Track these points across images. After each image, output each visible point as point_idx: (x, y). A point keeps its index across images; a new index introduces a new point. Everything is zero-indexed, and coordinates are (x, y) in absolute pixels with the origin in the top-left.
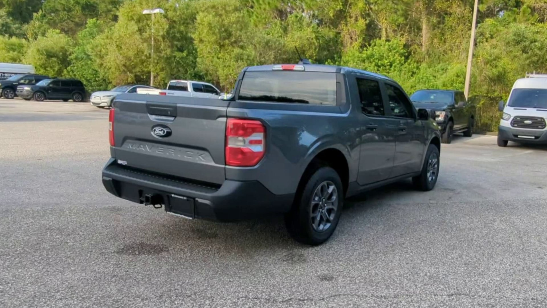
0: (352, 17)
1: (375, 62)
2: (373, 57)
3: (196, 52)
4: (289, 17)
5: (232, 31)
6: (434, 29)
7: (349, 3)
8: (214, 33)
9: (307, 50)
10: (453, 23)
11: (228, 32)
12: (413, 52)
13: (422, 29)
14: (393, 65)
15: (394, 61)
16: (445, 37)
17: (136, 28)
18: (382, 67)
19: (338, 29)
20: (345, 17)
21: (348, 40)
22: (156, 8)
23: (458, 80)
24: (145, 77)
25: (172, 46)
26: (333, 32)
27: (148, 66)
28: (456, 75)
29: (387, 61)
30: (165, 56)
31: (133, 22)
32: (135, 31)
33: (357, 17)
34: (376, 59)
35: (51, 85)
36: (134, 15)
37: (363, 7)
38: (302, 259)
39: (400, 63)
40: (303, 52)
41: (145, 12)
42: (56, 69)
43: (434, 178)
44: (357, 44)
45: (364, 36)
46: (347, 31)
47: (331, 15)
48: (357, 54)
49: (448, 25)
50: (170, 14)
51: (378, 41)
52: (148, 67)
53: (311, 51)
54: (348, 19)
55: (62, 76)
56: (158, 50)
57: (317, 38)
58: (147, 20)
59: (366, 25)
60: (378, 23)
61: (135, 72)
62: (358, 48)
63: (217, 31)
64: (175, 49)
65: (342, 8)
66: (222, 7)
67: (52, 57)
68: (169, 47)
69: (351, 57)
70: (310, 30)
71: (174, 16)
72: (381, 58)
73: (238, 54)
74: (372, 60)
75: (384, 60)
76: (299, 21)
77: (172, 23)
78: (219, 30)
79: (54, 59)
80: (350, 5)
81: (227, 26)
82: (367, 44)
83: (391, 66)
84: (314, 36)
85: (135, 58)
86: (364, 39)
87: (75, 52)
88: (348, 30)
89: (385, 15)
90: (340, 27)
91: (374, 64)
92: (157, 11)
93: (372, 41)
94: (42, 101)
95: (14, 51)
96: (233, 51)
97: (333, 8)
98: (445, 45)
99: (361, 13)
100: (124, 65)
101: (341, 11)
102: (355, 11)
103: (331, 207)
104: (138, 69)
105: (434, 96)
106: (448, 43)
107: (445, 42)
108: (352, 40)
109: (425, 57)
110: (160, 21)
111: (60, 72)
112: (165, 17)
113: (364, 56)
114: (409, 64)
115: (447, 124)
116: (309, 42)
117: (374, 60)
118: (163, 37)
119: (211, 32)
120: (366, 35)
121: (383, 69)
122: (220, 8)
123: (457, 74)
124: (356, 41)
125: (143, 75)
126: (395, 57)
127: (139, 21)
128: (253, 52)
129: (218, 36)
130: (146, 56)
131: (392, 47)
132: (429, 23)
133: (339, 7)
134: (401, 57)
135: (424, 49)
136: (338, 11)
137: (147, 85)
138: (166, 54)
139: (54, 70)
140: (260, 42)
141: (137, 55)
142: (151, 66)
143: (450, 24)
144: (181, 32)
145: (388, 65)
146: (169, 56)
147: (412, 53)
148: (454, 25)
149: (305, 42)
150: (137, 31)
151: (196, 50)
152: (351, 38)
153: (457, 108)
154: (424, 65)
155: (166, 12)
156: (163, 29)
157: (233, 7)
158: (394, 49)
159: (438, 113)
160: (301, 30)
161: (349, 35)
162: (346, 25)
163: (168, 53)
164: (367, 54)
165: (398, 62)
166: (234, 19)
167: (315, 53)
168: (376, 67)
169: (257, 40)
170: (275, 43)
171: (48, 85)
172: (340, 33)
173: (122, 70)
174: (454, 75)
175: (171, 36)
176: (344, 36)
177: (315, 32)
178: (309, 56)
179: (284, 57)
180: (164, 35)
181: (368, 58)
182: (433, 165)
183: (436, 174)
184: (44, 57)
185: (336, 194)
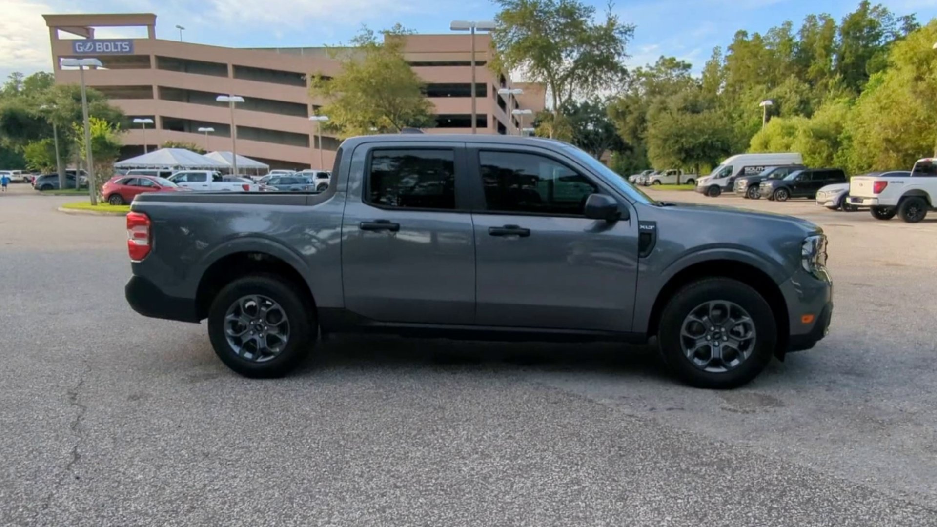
17: (912, 74)
27: (928, 136)
35: (797, 179)
36: (915, 54)
42: (825, 155)
61: (906, 150)
67: (821, 138)
79: (823, 141)
85: (903, 126)
87: (849, 127)
94: (785, 201)
95: (790, 136)
100: (887, 140)
103: (274, 332)
111: (830, 157)
125: (918, 153)
127: (922, 63)
139: (821, 157)
150: (913, 81)
171: (795, 179)
173: (883, 148)
182: (723, 330)
183: (746, 354)
184: (812, 140)
185: (285, 318)
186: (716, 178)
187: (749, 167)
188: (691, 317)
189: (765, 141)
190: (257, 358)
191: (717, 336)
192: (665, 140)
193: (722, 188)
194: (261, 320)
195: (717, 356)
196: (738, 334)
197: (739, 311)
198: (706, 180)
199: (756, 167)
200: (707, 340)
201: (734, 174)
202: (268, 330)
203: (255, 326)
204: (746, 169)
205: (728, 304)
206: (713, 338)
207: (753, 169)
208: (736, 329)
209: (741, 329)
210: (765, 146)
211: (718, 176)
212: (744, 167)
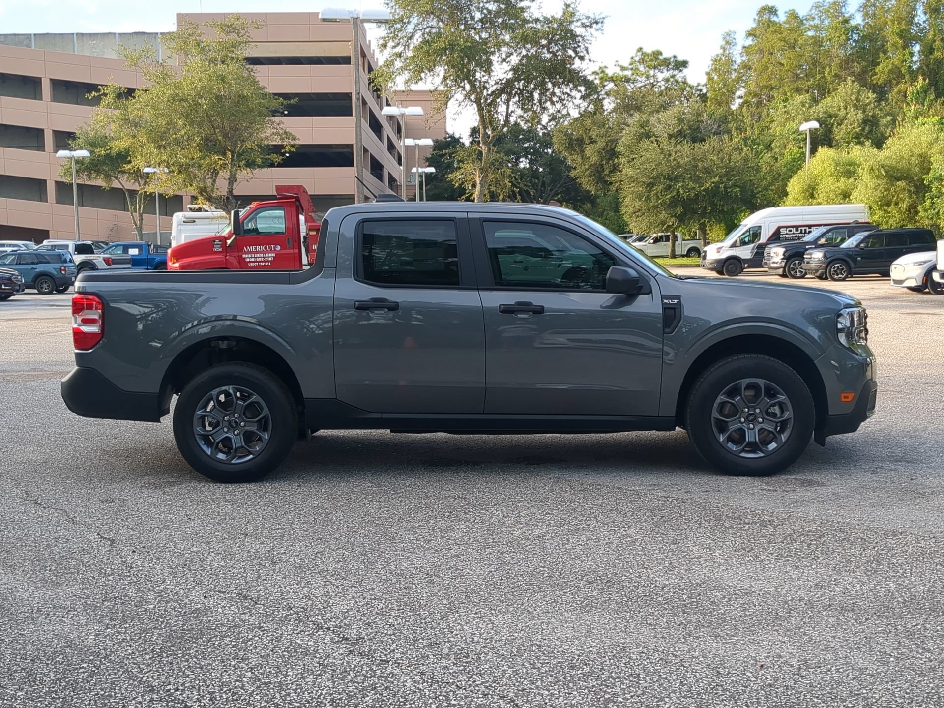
35: (862, 246)
42: (904, 206)
67: (898, 179)
79: (901, 184)
94: (843, 280)
95: (849, 178)
103: (253, 428)
111: (912, 210)
139: (900, 212)
171: (858, 246)
182: (758, 411)
183: (784, 437)
184: (883, 182)
185: (266, 411)
186: (734, 246)
187: (786, 227)
188: (721, 398)
189: (809, 186)
190: (232, 460)
191: (751, 418)
192: (650, 186)
193: (746, 261)
194: (236, 415)
195: (752, 439)
196: (774, 415)
197: (773, 389)
198: (718, 250)
199: (797, 227)
200: (740, 422)
201: (763, 239)
202: (245, 426)
203: (229, 422)
204: (781, 230)
205: (761, 382)
206: (747, 419)
207: (794, 230)
208: (771, 410)
209: (777, 410)
210: (810, 194)
211: (738, 243)
212: (779, 228)
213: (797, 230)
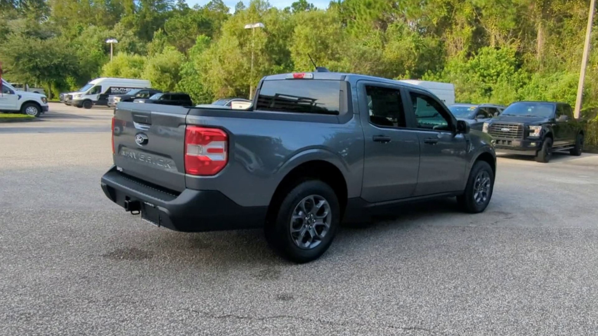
0: (458, 24)
1: (480, 72)
2: (479, 67)
3: (294, 65)
4: (389, 26)
5: (329, 43)
6: (551, 35)
7: (455, 9)
8: (310, 46)
9: (405, 61)
10: (574, 26)
11: (325, 44)
12: (525, 60)
13: (536, 35)
14: (501, 75)
15: (502, 70)
16: (564, 43)
17: (237, 42)
18: (487, 78)
19: (442, 37)
20: (451, 24)
21: (453, 48)
22: (256, 23)
23: (570, 91)
24: (244, 91)
25: (270, 60)
26: (436, 41)
27: (247, 79)
28: (568, 85)
29: (493, 71)
30: (263, 70)
31: (235, 37)
32: (236, 45)
33: (463, 24)
34: (482, 69)
35: (162, 99)
36: (236, 30)
37: (470, 13)
38: (276, 276)
39: (509, 72)
40: (401, 62)
41: (247, 27)
42: (169, 83)
43: (485, 199)
44: (462, 53)
45: (470, 44)
46: (452, 40)
47: (435, 23)
48: (461, 63)
49: (568, 29)
50: (270, 28)
51: (485, 49)
52: (248, 81)
53: (410, 61)
54: (454, 27)
55: (173, 90)
56: (256, 63)
57: (417, 48)
58: (248, 34)
59: (473, 31)
60: (486, 29)
61: (236, 86)
62: (463, 58)
63: (313, 43)
64: (273, 62)
65: (446, 15)
66: (320, 19)
67: (166, 72)
68: (267, 60)
69: (453, 67)
70: (409, 39)
71: (272, 30)
72: (488, 67)
73: (333, 66)
74: (476, 70)
75: (491, 70)
76: (399, 30)
77: (272, 37)
78: (315, 43)
79: (168, 74)
80: (455, 12)
81: (324, 38)
82: (473, 53)
83: (498, 75)
84: (413, 45)
85: (236, 71)
86: (470, 48)
87: (185, 67)
88: (453, 38)
89: (495, 21)
90: (444, 35)
91: (479, 73)
92: (257, 25)
93: (479, 49)
95: (135, 68)
96: (328, 63)
97: (437, 15)
98: (564, 51)
99: (467, 19)
100: (226, 80)
101: (445, 18)
102: (461, 17)
103: (321, 223)
104: (237, 83)
105: (532, 109)
106: (567, 49)
107: (564, 48)
108: (457, 48)
109: (539, 66)
110: (260, 35)
111: (172, 86)
112: (265, 30)
113: (468, 65)
114: (520, 74)
115: (543, 140)
116: (407, 52)
117: (479, 70)
118: (262, 51)
119: (307, 44)
120: (473, 43)
121: (489, 80)
122: (318, 20)
123: (570, 84)
124: (461, 49)
125: (243, 89)
126: (503, 67)
127: (241, 35)
128: (348, 64)
129: (314, 49)
130: (245, 69)
131: (501, 55)
132: (545, 26)
133: (443, 14)
134: (511, 66)
135: (538, 57)
136: (442, 17)
137: (246, 98)
138: (264, 67)
139: (167, 85)
140: (356, 53)
141: (237, 69)
142: (251, 79)
143: (571, 28)
144: (280, 46)
145: (494, 75)
146: (267, 70)
147: (525, 62)
148: (574, 28)
149: (404, 52)
150: (238, 46)
151: (292, 63)
152: (456, 47)
153: (558, 122)
154: (537, 74)
155: (266, 27)
156: (262, 43)
157: (331, 18)
158: (504, 57)
159: (532, 128)
160: (401, 40)
161: (454, 43)
162: (452, 33)
163: (266, 67)
164: (471, 63)
165: (506, 72)
166: (332, 30)
167: (414, 64)
168: (481, 77)
169: (353, 51)
170: (371, 54)
171: (160, 99)
172: (444, 42)
173: (223, 84)
174: (566, 85)
175: (269, 49)
176: (449, 45)
177: (415, 41)
178: (408, 66)
179: (380, 68)
180: (262, 49)
181: (473, 67)
184: (159, 72)
186: (88, 94)
187: (114, 87)
189: (116, 70)
193: (95, 102)
194: (311, 215)
196: (486, 186)
198: (80, 95)
199: (119, 88)
200: (479, 190)
201: (103, 92)
204: (112, 88)
207: (118, 89)
210: (117, 73)
211: (90, 93)
212: (110, 87)
213: (119, 89)
